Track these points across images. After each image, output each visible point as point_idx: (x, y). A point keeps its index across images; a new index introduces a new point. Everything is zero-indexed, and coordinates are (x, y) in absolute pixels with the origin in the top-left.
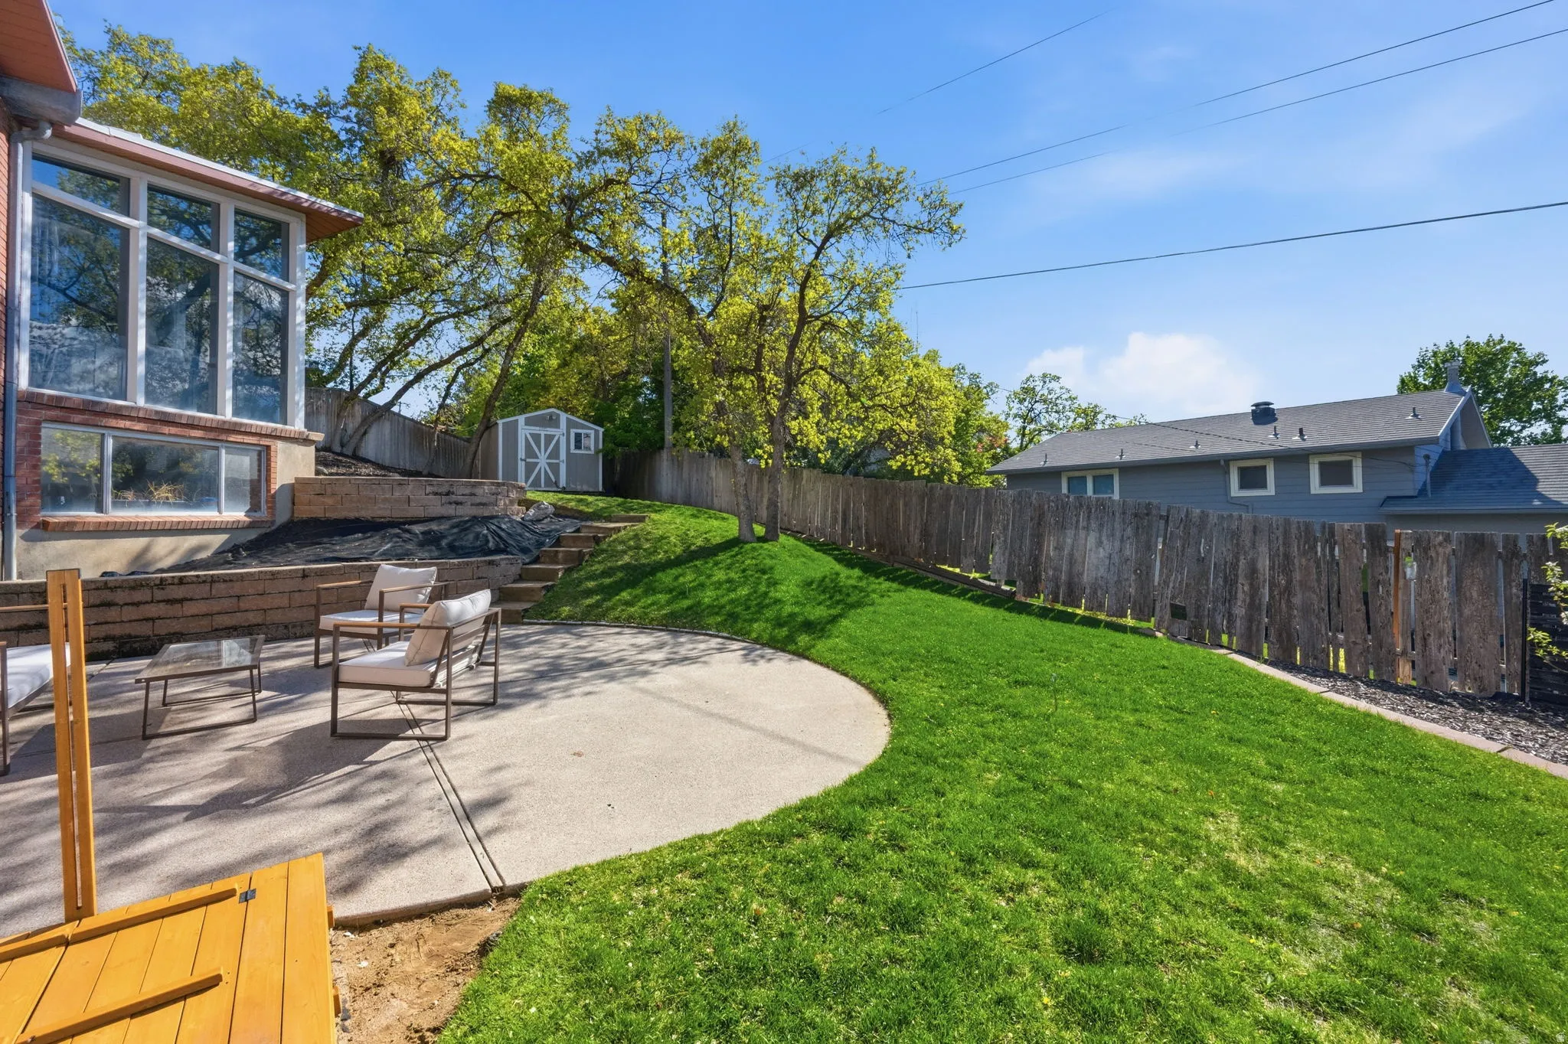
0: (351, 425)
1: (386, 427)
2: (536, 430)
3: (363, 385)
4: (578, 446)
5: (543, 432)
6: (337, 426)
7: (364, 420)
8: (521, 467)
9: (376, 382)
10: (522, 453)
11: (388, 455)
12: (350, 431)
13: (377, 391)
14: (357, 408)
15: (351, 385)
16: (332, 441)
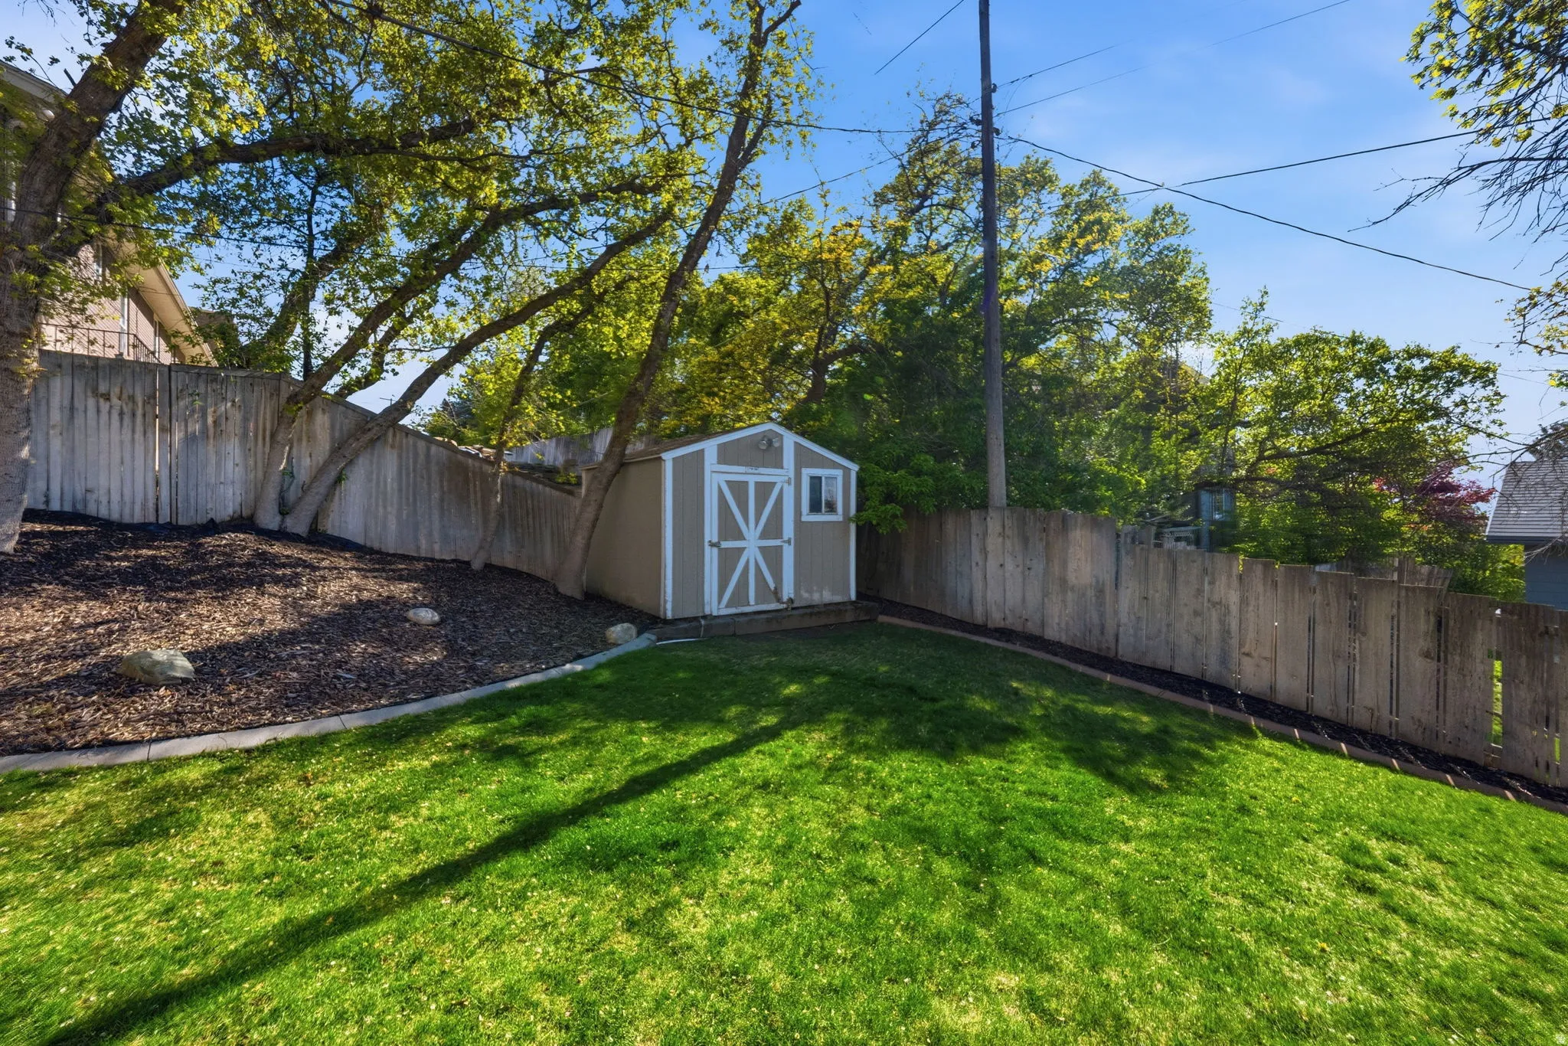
0: (307, 462)
1: (389, 463)
2: (738, 472)
3: (332, 366)
4: (815, 507)
5: (752, 477)
6: (269, 465)
7: (337, 449)
8: (711, 557)
9: (365, 362)
10: (711, 530)
11: (393, 525)
12: (303, 475)
13: (366, 381)
14: (322, 420)
15: (307, 366)
16: (257, 499)
